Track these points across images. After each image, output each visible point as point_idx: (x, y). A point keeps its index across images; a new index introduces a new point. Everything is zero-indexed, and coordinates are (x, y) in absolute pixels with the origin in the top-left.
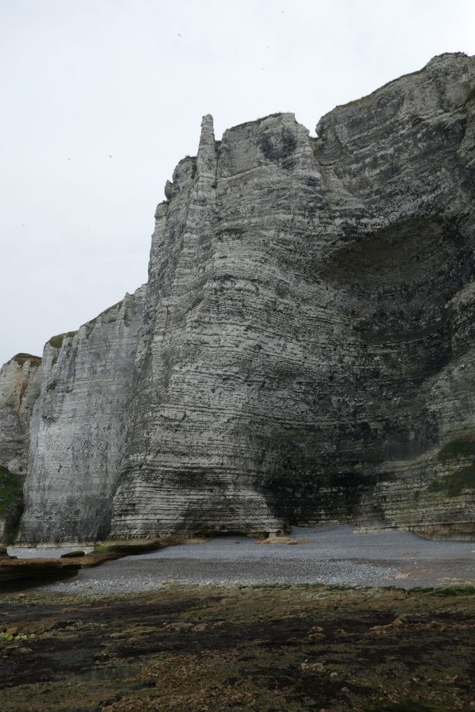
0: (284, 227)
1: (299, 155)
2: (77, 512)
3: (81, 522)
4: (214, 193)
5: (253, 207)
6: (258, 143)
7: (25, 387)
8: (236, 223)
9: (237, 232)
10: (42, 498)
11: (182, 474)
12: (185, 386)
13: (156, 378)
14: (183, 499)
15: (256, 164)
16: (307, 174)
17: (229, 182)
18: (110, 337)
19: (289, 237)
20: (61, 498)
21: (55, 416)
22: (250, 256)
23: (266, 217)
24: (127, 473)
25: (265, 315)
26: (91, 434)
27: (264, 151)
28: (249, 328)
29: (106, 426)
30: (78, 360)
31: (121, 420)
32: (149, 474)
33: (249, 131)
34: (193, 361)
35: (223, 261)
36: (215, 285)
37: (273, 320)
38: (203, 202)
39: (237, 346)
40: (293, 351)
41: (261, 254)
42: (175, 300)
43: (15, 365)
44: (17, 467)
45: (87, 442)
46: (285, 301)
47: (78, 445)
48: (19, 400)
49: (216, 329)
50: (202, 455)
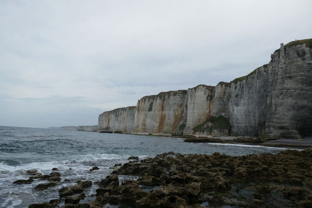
0: (302, 76)
1: (306, 57)
2: (248, 129)
3: (249, 132)
4: (284, 66)
5: (294, 71)
6: (296, 52)
7: (225, 93)
8: (290, 75)
9: (290, 77)
10: (237, 125)
11: (280, 127)
12: (280, 111)
13: (274, 109)
14: (280, 131)
15: (295, 58)
16: (308, 62)
17: (289, 62)
18: (253, 83)
19: (303, 78)
20: (243, 125)
21: (239, 104)
22: (294, 84)
23: (298, 74)
24: (269, 126)
25: (298, 96)
26: (250, 110)
27: (297, 54)
28: (294, 99)
29: (254, 108)
30: (244, 89)
31: (259, 106)
32: (274, 127)
33: (293, 48)
34: (281, 106)
35: (287, 85)
36: (286, 91)
37: (300, 96)
38: (282, 68)
39: (291, 103)
40: (305, 102)
41: (297, 83)
42: (277, 92)
43: (220, 86)
44: (224, 115)
45: (249, 112)
46: (303, 92)
47: (246, 112)
48: (223, 97)
49: (286, 100)
50: (284, 124)
